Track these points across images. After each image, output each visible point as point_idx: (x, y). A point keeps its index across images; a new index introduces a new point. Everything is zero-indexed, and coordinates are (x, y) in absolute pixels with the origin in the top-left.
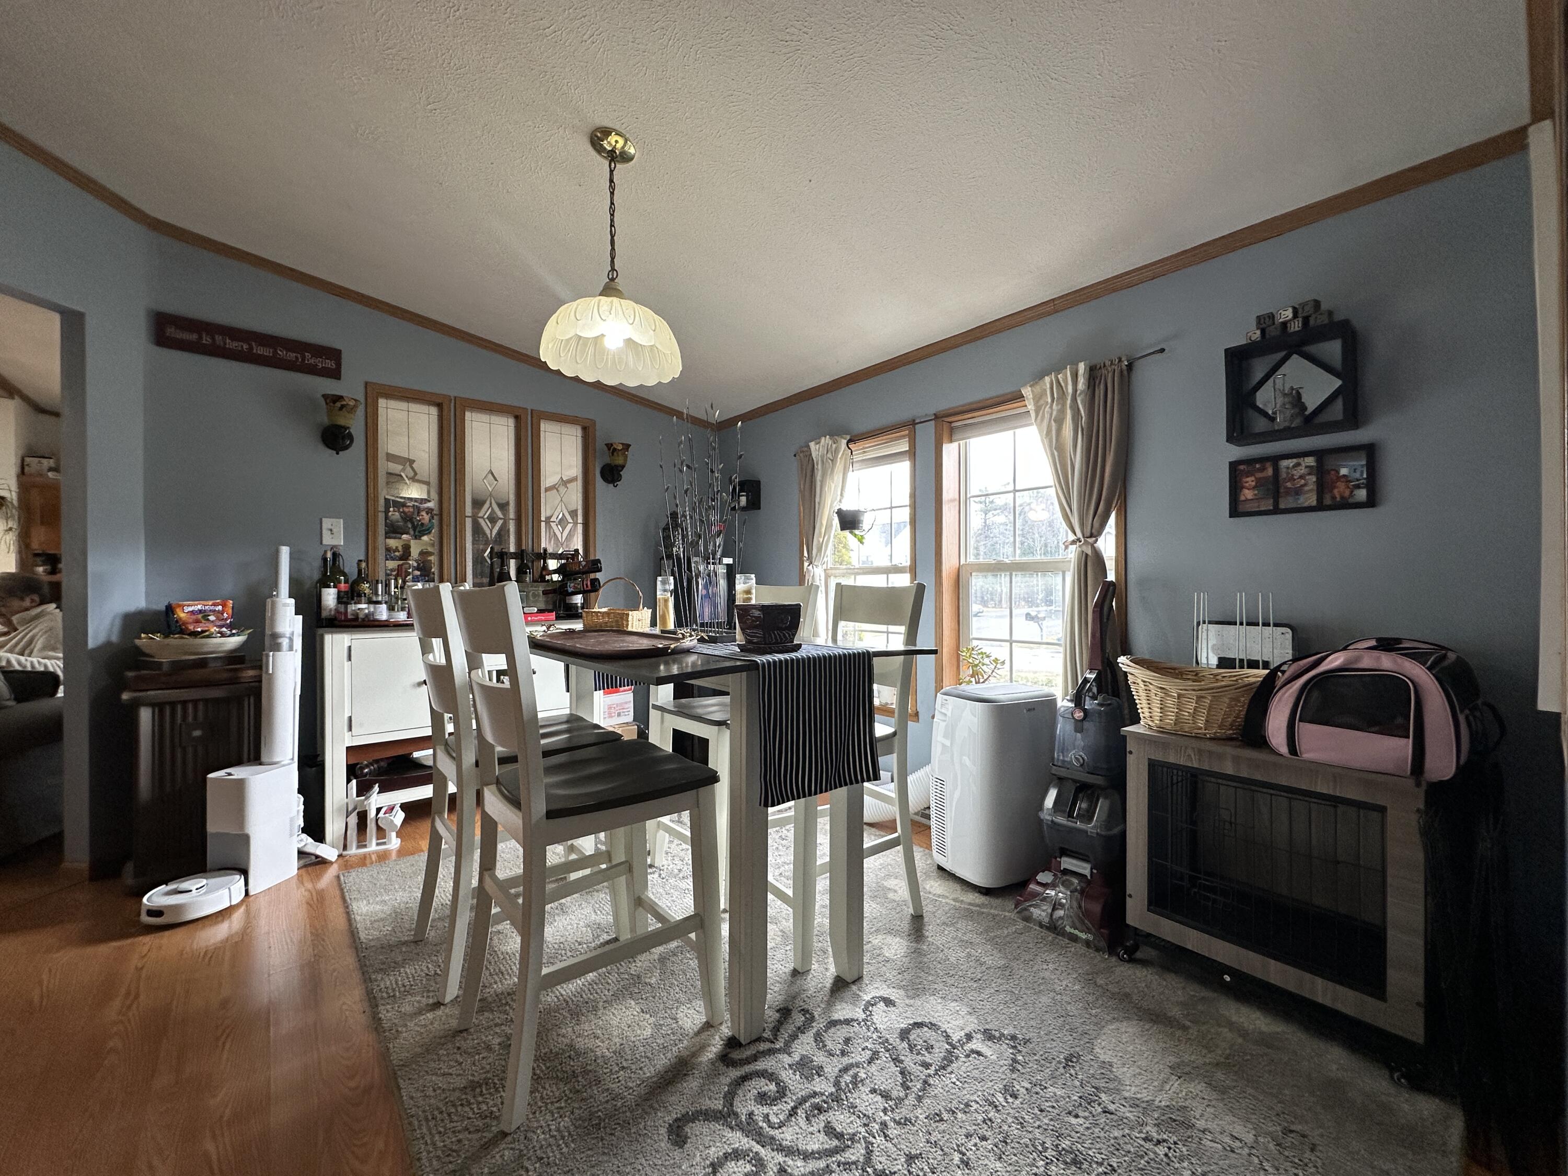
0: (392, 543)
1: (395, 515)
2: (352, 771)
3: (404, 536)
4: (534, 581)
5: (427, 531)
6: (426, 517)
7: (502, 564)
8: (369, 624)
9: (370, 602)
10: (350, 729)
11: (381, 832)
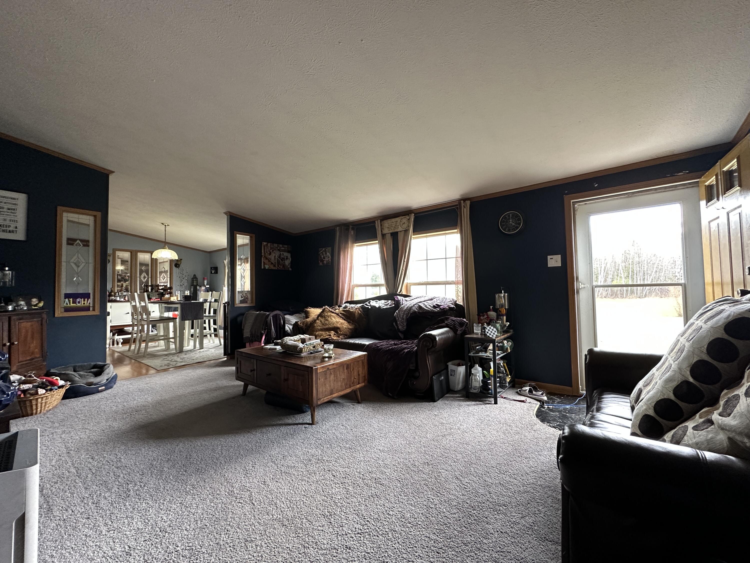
0: (119, 284)
1: (119, 277)
2: (111, 331)
3: (122, 282)
4: (155, 292)
5: (128, 281)
6: (127, 278)
7: (147, 288)
8: (115, 301)
9: (115, 297)
10: (111, 322)
11: (118, 344)
